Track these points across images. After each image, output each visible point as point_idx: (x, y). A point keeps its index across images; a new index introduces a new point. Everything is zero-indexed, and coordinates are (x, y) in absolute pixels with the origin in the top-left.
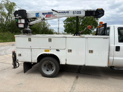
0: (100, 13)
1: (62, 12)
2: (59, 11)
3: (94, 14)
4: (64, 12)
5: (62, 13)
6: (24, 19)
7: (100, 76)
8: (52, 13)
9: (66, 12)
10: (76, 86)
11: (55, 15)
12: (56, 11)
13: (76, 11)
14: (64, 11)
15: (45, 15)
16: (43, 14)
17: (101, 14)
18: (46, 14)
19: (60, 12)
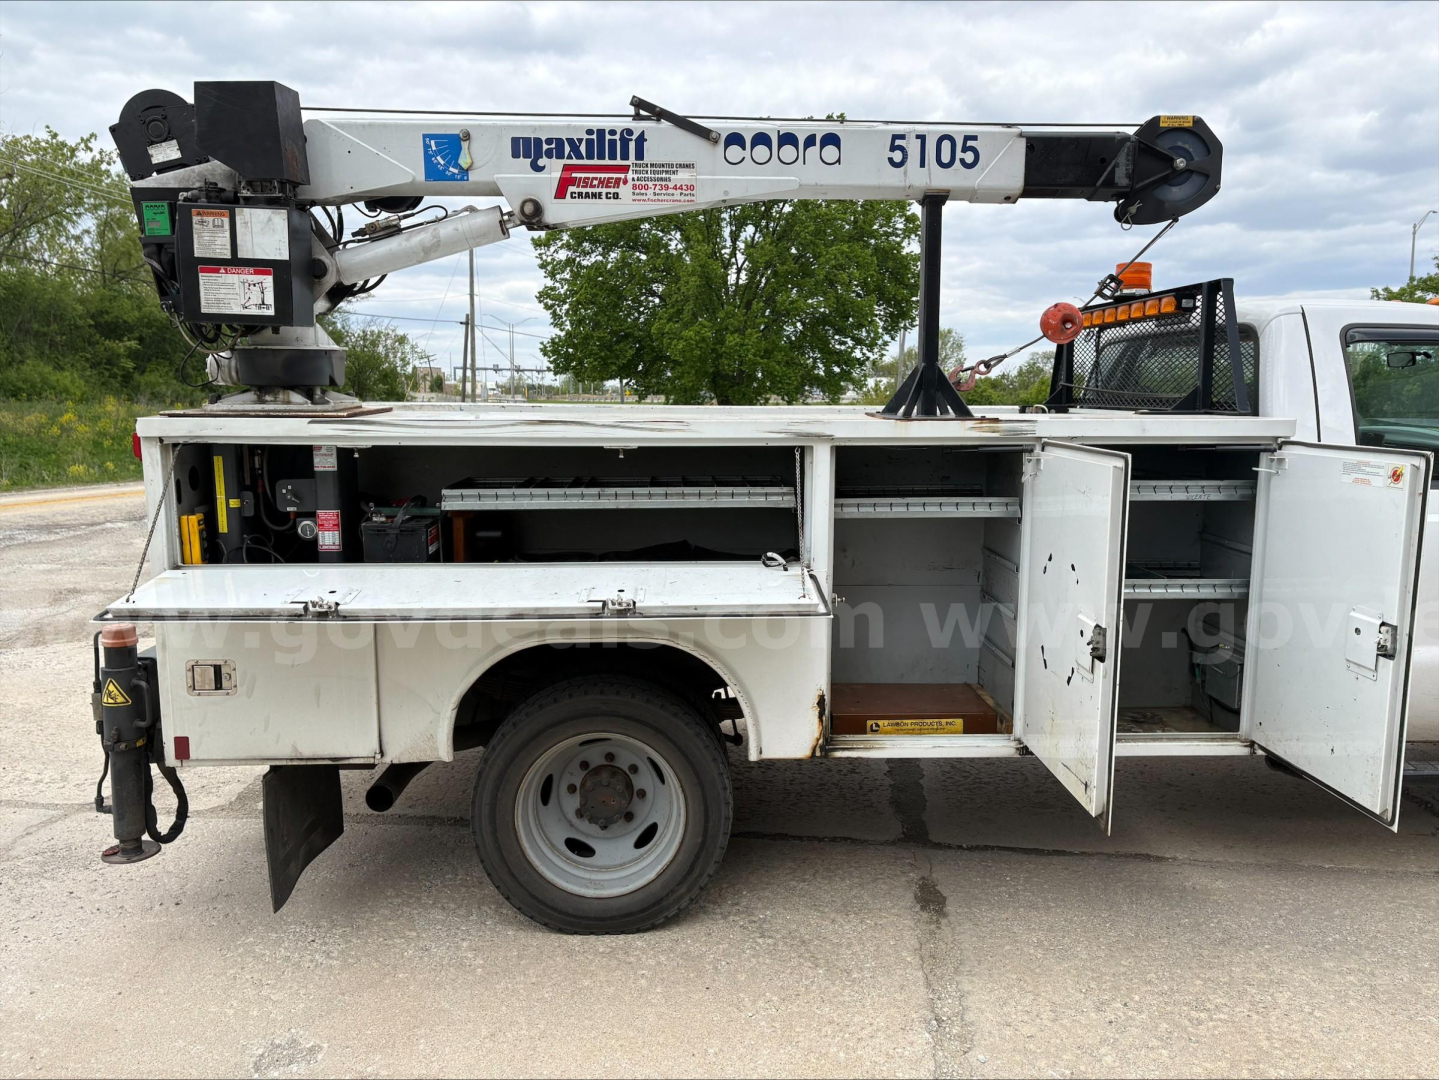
0: (1180, 163)
1: (761, 139)
2: (724, 128)
3: (1121, 178)
4: (788, 139)
5: (761, 151)
6: (272, 203)
7: (1160, 859)
8: (641, 140)
9: (810, 141)
10: (969, 1001)
11: (672, 168)
12: (682, 123)
13: (922, 138)
14: (786, 127)
15: (554, 169)
16: (529, 149)
17: (1188, 172)
18: (557, 147)
19: (735, 139)
